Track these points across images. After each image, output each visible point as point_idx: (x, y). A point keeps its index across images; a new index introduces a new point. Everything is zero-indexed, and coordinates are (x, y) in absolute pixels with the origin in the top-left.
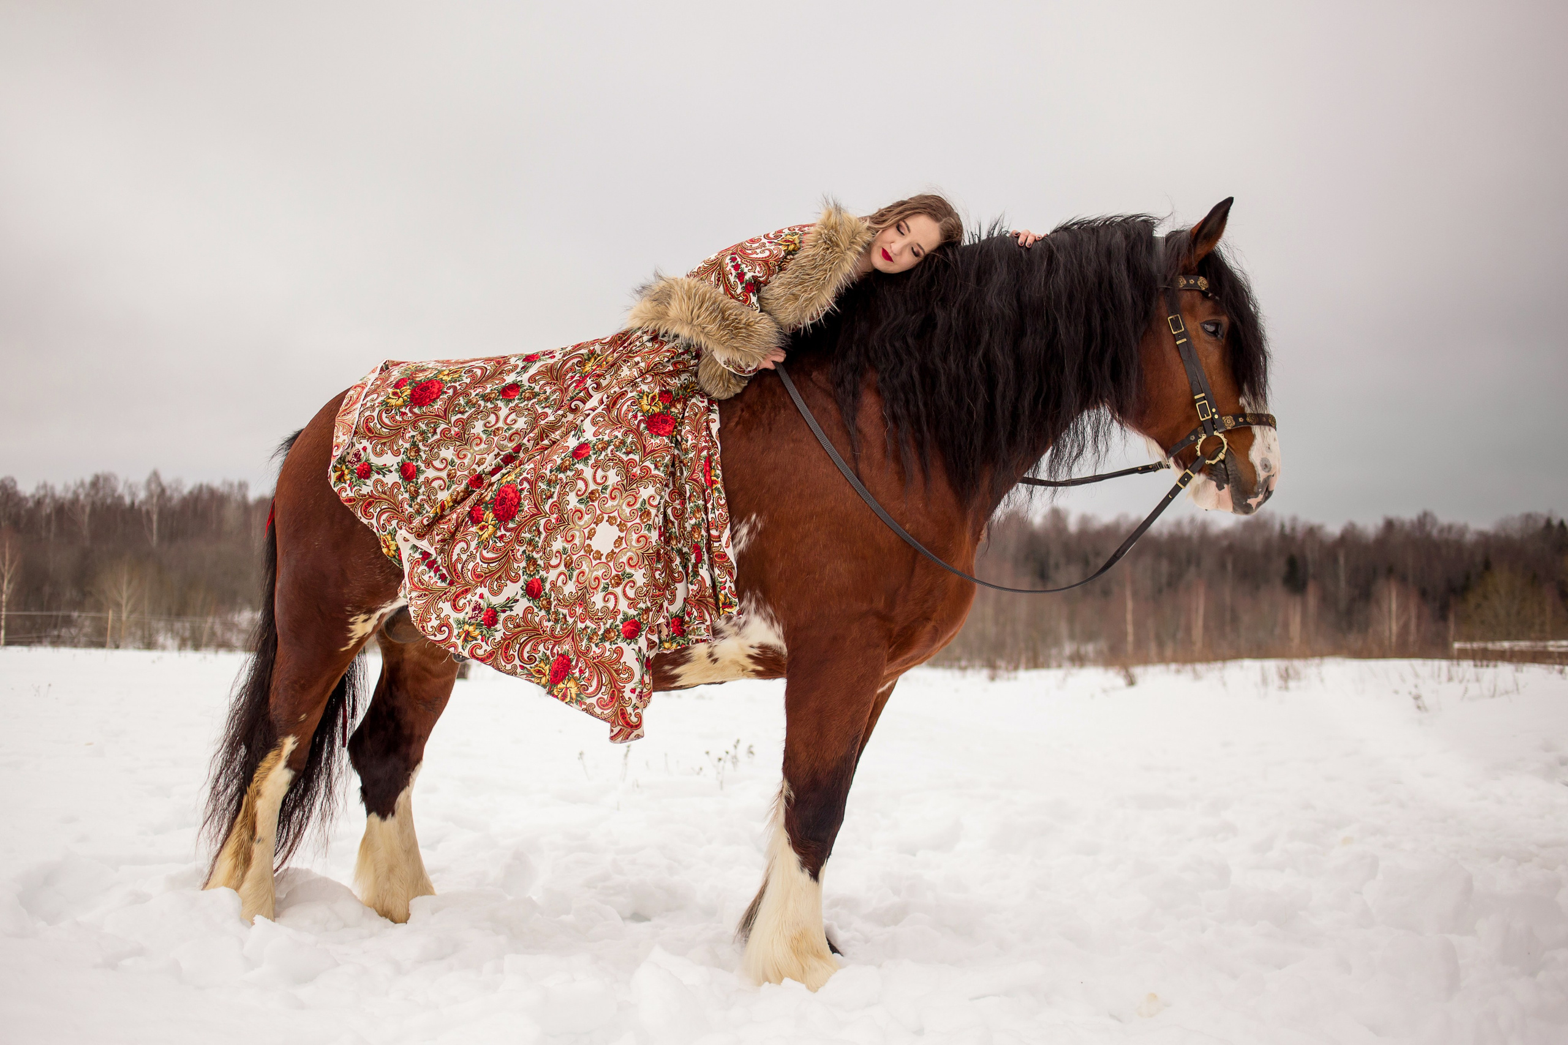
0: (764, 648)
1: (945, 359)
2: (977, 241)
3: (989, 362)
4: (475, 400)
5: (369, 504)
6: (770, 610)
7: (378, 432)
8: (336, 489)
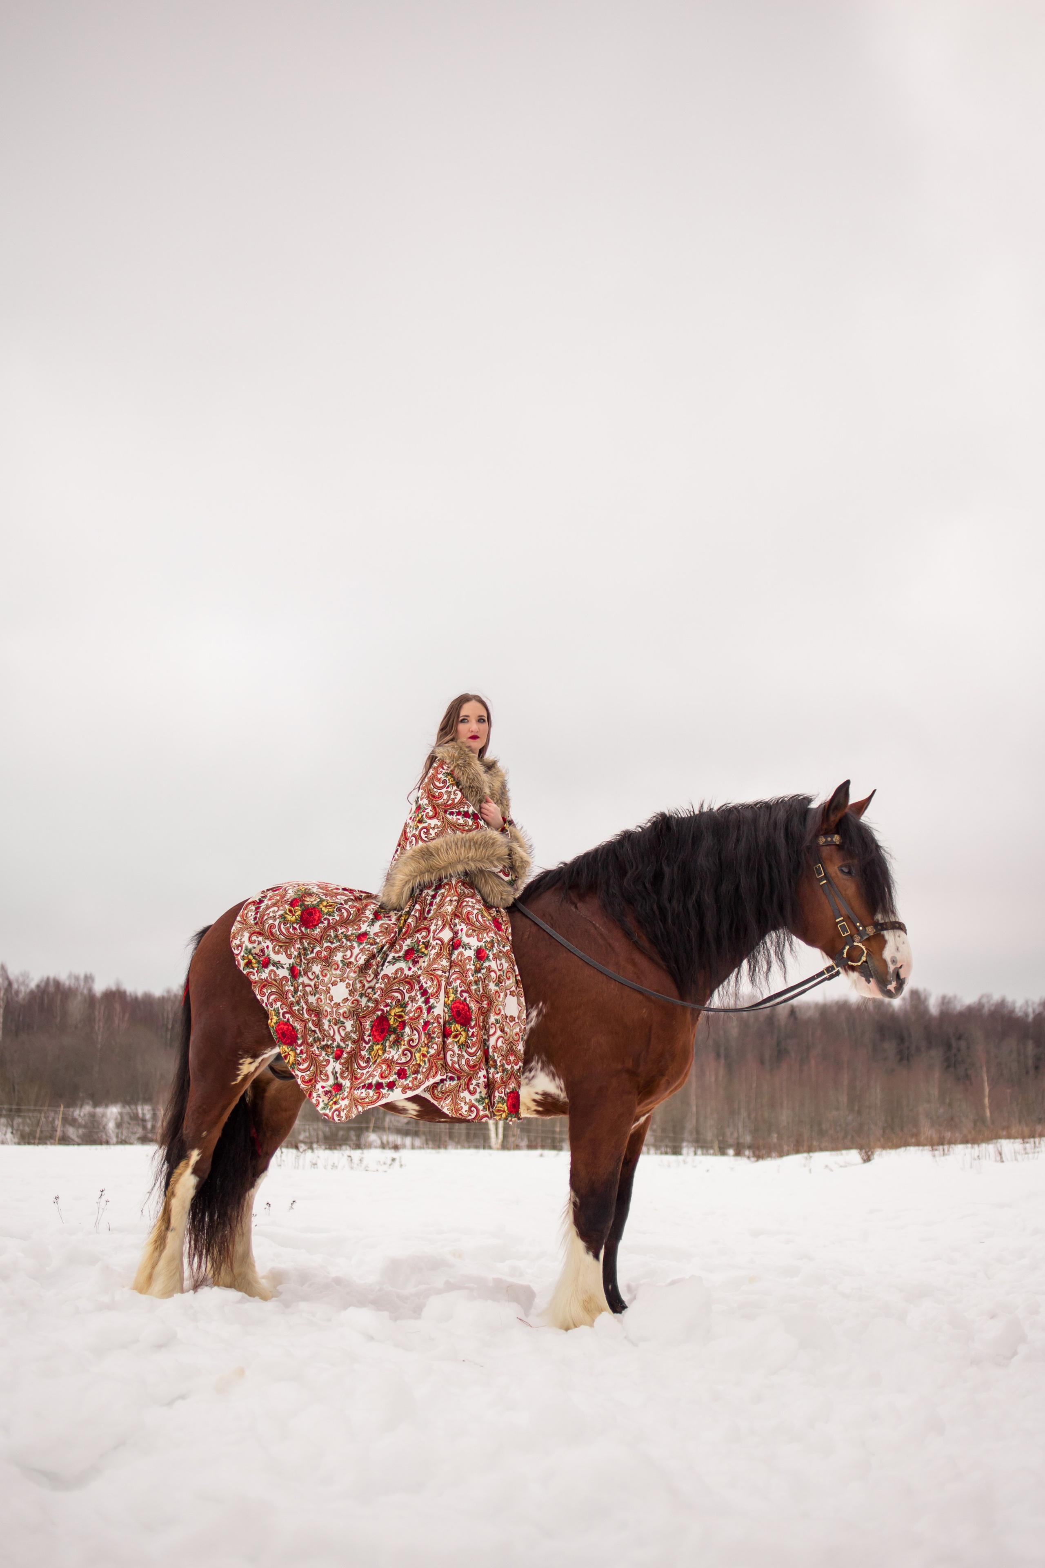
0: (545, 1095)
1: (670, 901)
2: (692, 814)
3: (699, 904)
4: (340, 937)
5: (264, 986)
6: (552, 1068)
7: (277, 937)
8: (245, 972)
